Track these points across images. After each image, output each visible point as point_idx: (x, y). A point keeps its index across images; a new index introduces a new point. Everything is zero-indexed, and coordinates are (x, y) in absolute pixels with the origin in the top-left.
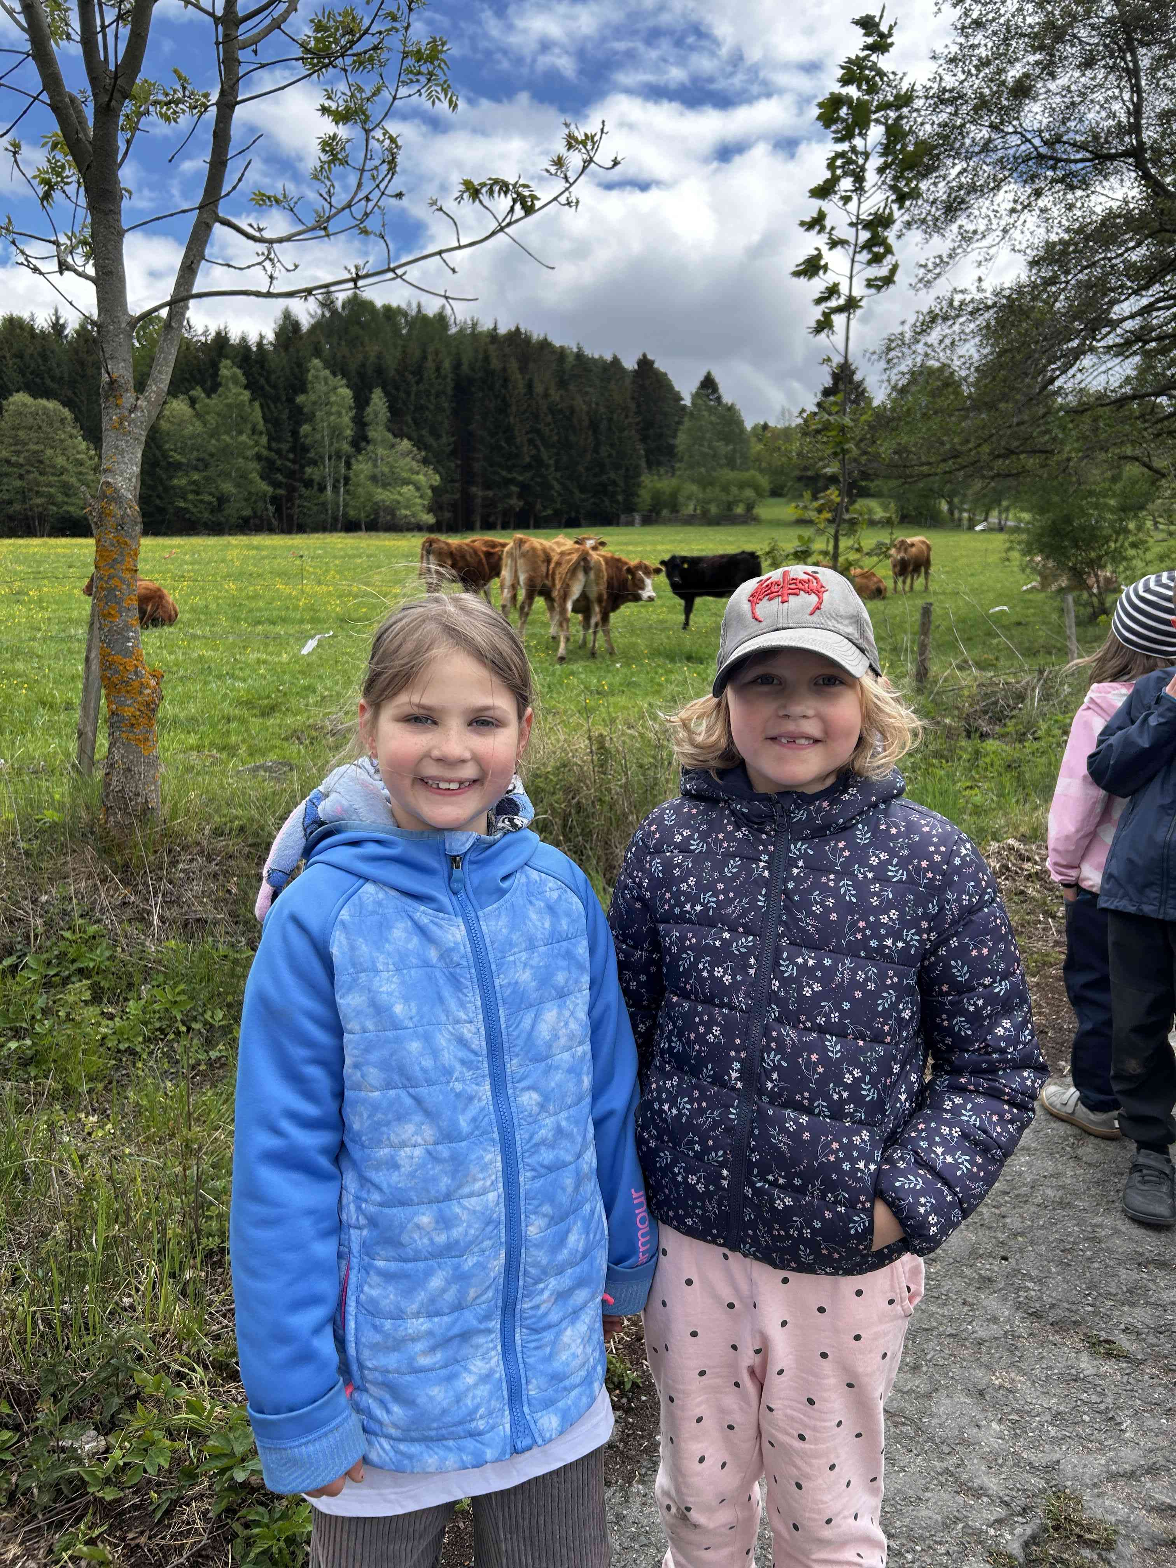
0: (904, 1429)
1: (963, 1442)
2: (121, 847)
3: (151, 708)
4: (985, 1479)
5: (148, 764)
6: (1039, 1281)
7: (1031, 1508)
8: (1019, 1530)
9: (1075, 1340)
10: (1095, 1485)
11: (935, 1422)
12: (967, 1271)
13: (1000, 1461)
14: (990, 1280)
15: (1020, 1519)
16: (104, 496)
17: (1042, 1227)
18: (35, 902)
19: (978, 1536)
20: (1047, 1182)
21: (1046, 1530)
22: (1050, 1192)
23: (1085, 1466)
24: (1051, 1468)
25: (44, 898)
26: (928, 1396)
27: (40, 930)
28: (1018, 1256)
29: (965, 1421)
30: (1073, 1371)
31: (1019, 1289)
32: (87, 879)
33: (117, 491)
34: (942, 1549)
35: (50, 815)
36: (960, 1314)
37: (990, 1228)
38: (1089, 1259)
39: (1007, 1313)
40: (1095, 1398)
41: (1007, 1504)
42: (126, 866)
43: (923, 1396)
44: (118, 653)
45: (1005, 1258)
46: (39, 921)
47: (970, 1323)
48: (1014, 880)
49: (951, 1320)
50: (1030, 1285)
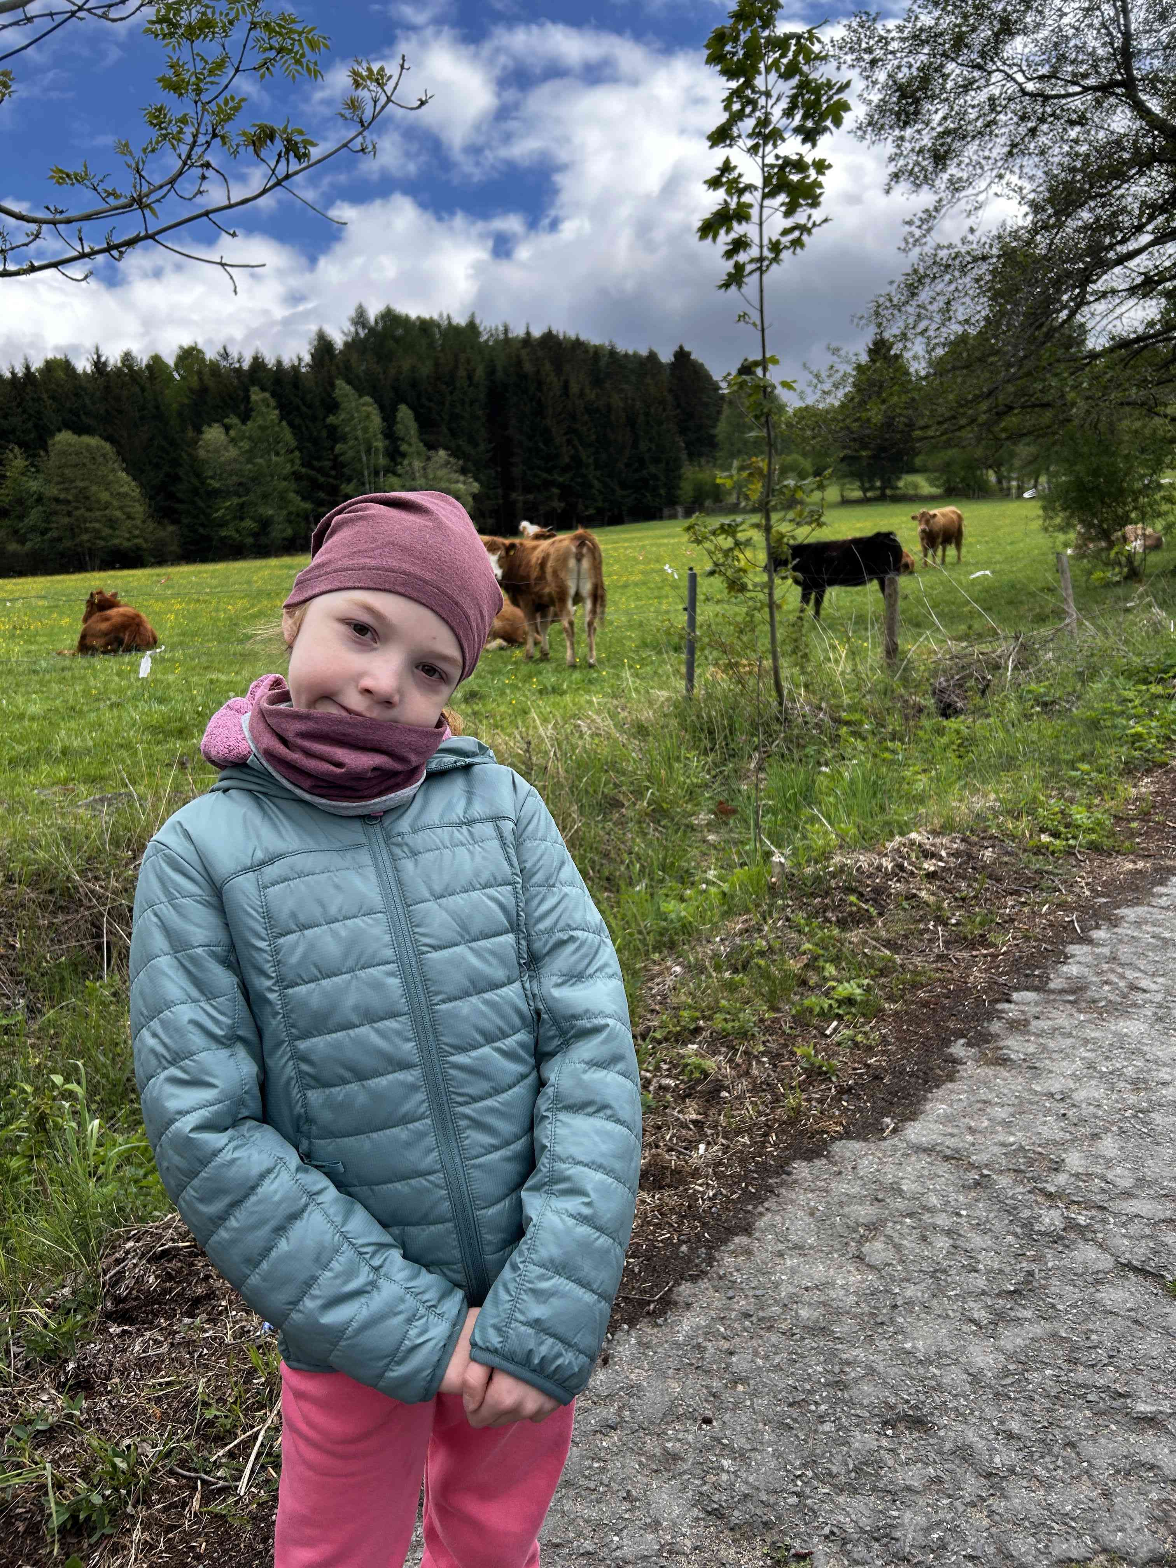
12: (651, 1444)
14: (675, 1457)
17: (778, 1368)
20: (806, 1296)
28: (727, 1416)
31: (708, 1472)
36: (614, 1514)
37: (708, 1373)
38: (821, 1418)
39: (676, 1512)
45: (707, 1421)
47: (619, 1533)
48: (908, 882)
49: (597, 1526)
50: (726, 1463)
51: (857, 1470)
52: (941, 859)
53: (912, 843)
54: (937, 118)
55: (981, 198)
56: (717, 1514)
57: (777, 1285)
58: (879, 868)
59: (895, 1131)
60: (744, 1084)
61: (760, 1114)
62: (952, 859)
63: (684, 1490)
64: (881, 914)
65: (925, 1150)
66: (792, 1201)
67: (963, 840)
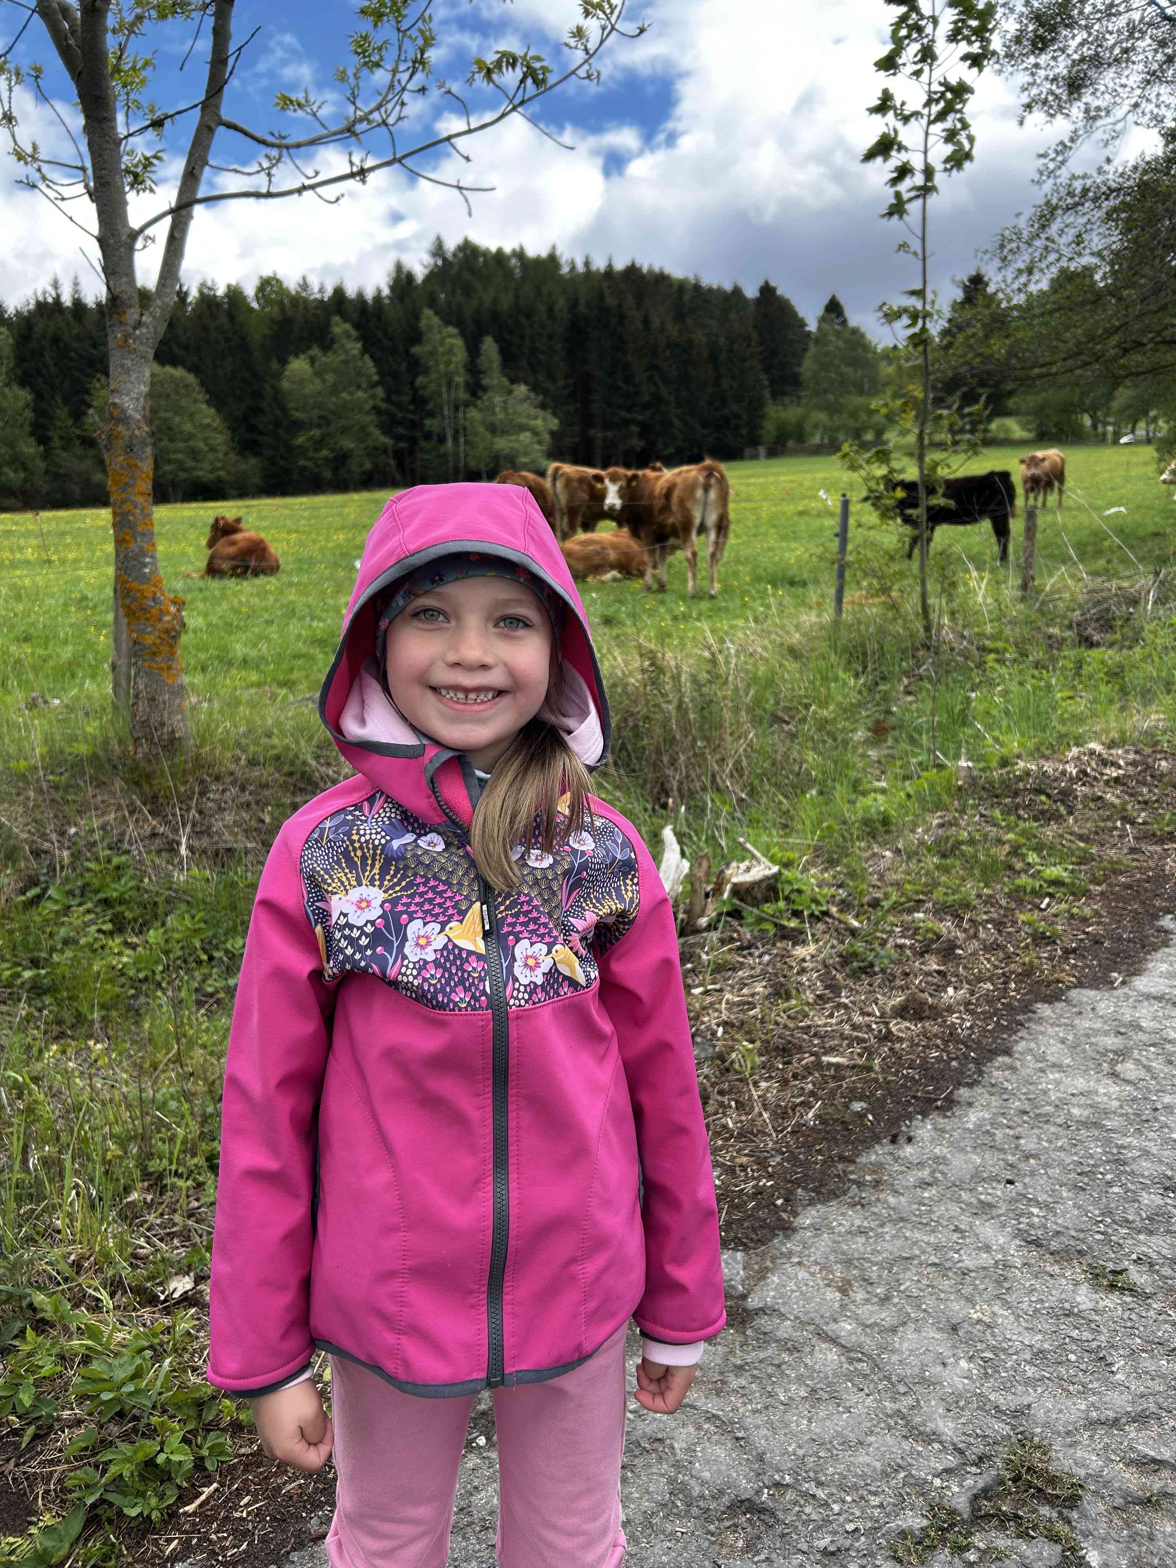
0: (859, 1366)
1: (924, 1381)
2: (149, 777)
3: (172, 635)
4: (940, 1423)
5: (172, 693)
6: (1045, 1206)
7: (989, 1458)
8: (969, 1482)
9: (1075, 1271)
10: (1068, 1433)
11: (895, 1358)
12: (965, 1196)
13: (962, 1403)
14: (990, 1206)
15: (974, 1469)
16: (112, 417)
17: (1062, 1149)
18: (62, 834)
19: (921, 1487)
20: (1074, 1100)
21: (1002, 1483)
22: (1075, 1111)
23: (1061, 1411)
24: (1020, 1412)
25: (73, 830)
26: (894, 1330)
27: (66, 861)
28: (1027, 1180)
29: (929, 1358)
30: (1067, 1306)
31: (1021, 1215)
32: (117, 810)
33: (123, 411)
34: (875, 1501)
35: (83, 749)
36: (949, 1240)
37: (1001, 1150)
38: (1109, 1184)
39: (1001, 1241)
40: (1086, 1335)
41: (961, 1452)
42: (155, 797)
43: (886, 1330)
44: (136, 579)
45: (1010, 1182)
46: (66, 853)
47: (957, 1252)
48: (1092, 786)
49: (937, 1248)
50: (1035, 1211)
51: (1148, 1218)
52: (1120, 767)
53: (1092, 753)
54: (1074, 44)
55: (1119, 127)
56: (1036, 1243)
57: (1045, 1092)
58: (1064, 773)
59: (1123, 983)
60: (974, 945)
61: (996, 967)
62: (1130, 768)
63: (1004, 1226)
64: (1070, 813)
65: (1155, 998)
66: (1042, 1033)
67: (1136, 752)
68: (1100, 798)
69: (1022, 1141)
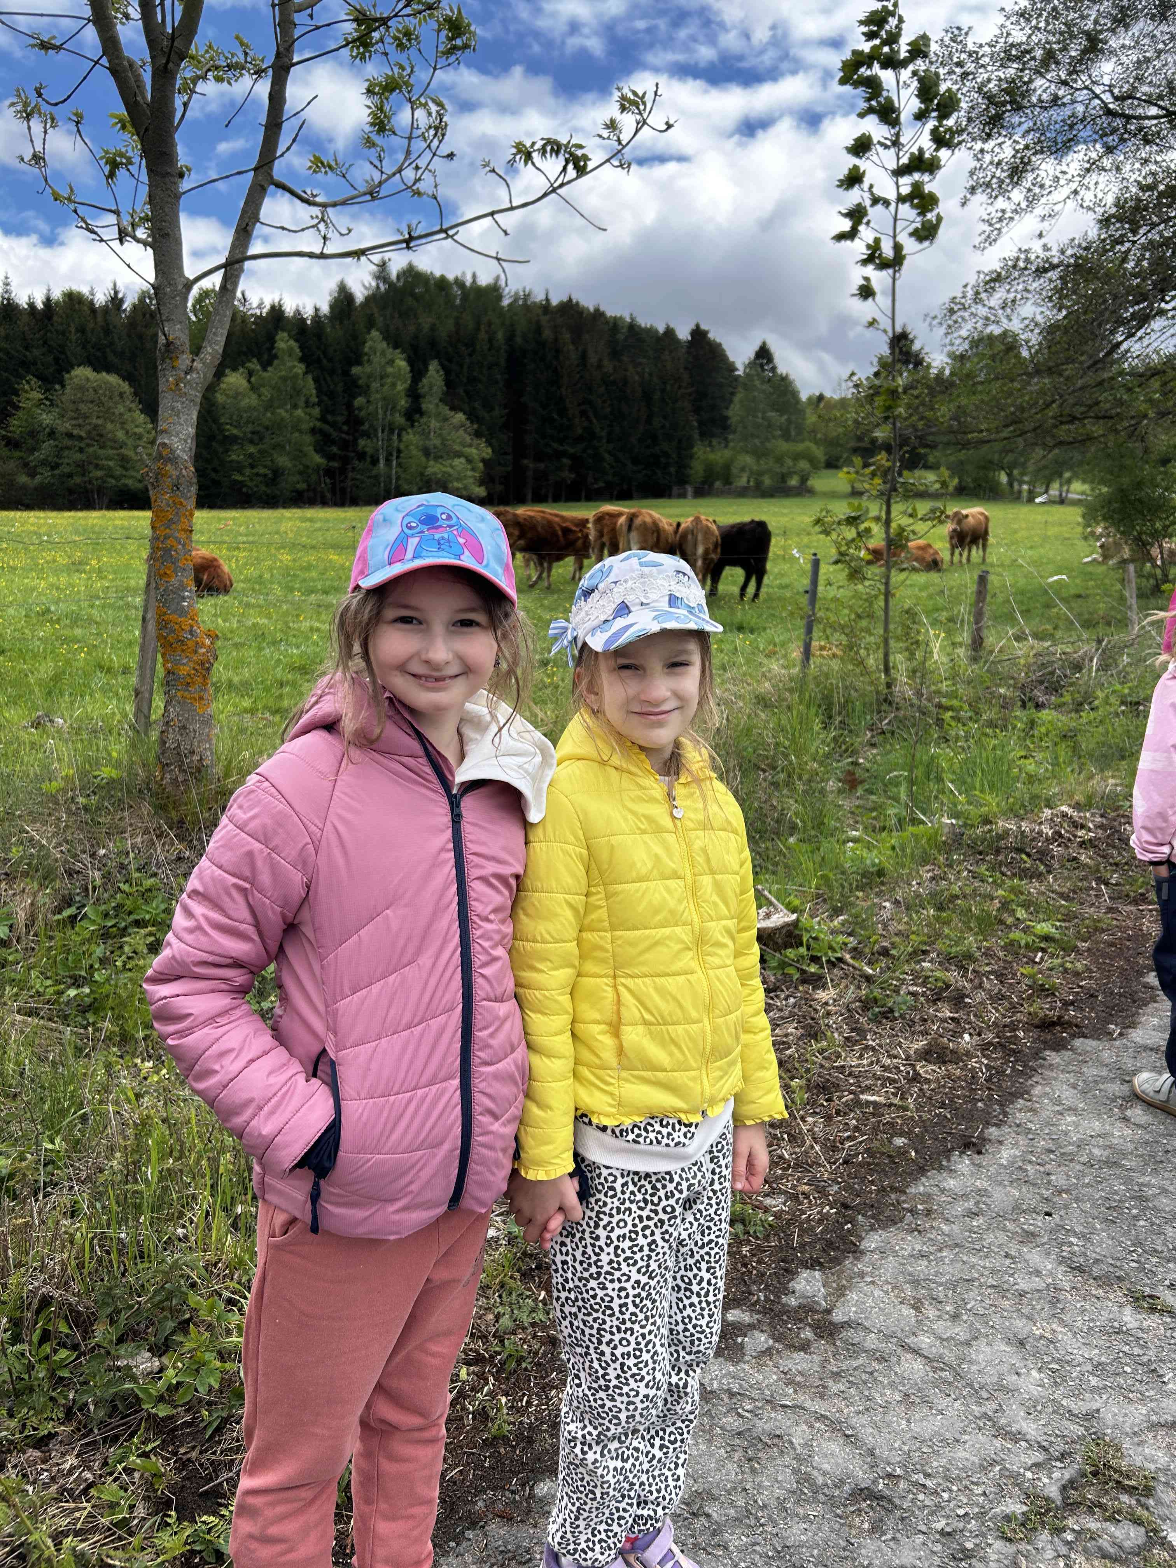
0: (944, 1374)
1: (1002, 1388)
2: (176, 805)
3: (205, 667)
4: (1024, 1424)
5: (202, 722)
6: (1083, 1236)
7: (1070, 1454)
8: (1056, 1475)
9: (1118, 1295)
10: (1135, 1434)
11: (974, 1368)
12: (1010, 1225)
13: (1039, 1408)
14: (1033, 1235)
15: (1058, 1464)
16: (160, 456)
17: (1088, 1185)
18: (93, 855)
19: (1016, 1478)
20: (1093, 1141)
21: (1084, 1475)
22: (1097, 1152)
23: (1126, 1415)
24: (1091, 1416)
25: (102, 852)
26: (968, 1344)
27: (98, 882)
28: (1062, 1213)
29: (1005, 1368)
30: (1116, 1324)
31: (1062, 1244)
32: (144, 834)
33: (172, 452)
34: (978, 1490)
35: (107, 772)
36: (1002, 1265)
37: (1034, 1185)
38: (1136, 1218)
39: (1049, 1267)
40: (1136, 1351)
41: (1045, 1449)
42: (181, 822)
43: (962, 1343)
44: (174, 612)
45: (1049, 1214)
46: (97, 874)
47: (1012, 1275)
48: (1067, 847)
49: (993, 1272)
50: (1074, 1240)
52: (1090, 830)
53: (1064, 815)
56: (1080, 1269)
57: (1066, 1133)
58: (1040, 833)
59: (1121, 1034)
60: (980, 995)
61: (1004, 1016)
62: (1099, 831)
63: (1049, 1254)
64: (1049, 872)
65: (1152, 1049)
66: (1055, 1079)
67: (1102, 816)
68: (1075, 859)
69: (1053, 1177)
